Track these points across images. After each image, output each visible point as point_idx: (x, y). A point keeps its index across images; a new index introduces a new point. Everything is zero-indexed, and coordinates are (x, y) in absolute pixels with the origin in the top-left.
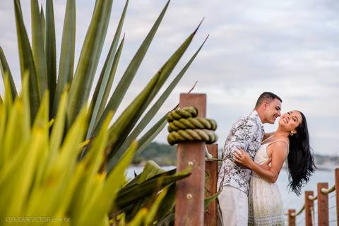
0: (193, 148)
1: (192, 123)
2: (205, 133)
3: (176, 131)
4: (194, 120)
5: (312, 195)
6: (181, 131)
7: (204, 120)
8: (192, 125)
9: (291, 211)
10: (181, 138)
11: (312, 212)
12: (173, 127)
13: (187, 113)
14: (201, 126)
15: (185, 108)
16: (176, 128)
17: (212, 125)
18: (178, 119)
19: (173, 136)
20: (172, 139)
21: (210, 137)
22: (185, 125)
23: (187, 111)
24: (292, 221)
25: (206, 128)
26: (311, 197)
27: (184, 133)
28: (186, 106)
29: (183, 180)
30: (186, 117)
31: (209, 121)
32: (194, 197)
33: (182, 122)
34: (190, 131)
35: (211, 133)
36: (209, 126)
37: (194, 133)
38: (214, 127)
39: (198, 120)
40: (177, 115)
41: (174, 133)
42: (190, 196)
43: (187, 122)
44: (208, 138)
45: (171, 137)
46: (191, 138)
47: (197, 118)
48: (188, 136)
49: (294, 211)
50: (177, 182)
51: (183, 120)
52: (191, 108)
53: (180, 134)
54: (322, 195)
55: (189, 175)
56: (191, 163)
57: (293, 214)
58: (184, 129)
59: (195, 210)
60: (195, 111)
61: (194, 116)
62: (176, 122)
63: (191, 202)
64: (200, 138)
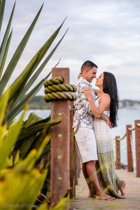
0: (61, 104)
1: (61, 87)
2: (69, 94)
3: (50, 93)
4: (62, 86)
5: (131, 127)
6: (53, 93)
7: (68, 86)
8: (60, 89)
9: (117, 137)
10: (53, 98)
11: (131, 138)
12: (48, 90)
13: (57, 81)
14: (67, 89)
15: (55, 78)
16: (50, 91)
17: (74, 89)
18: (51, 85)
19: (48, 96)
20: (48, 98)
21: (72, 96)
22: (56, 89)
23: (57, 79)
24: (118, 143)
25: (70, 90)
26: (130, 129)
27: (55, 94)
28: (56, 76)
29: (56, 126)
30: (56, 84)
31: (72, 86)
32: (63, 136)
33: (54, 87)
34: (59, 93)
35: (73, 94)
36: (72, 89)
37: (62, 94)
38: (75, 90)
39: (64, 85)
40: (50, 83)
41: (49, 94)
42: (60, 136)
43: (57, 87)
44: (71, 97)
45: (47, 97)
46: (60, 98)
47: (64, 84)
48: (58, 96)
49: (119, 137)
50: (52, 127)
51: (54, 86)
52: (60, 78)
53: (53, 95)
54: (138, 128)
55: (60, 122)
56: (60, 114)
57: (118, 139)
58: (55, 92)
59: (64, 145)
60: (62, 80)
61: (62, 83)
62: (50, 87)
63: (61, 140)
64: (66, 97)
